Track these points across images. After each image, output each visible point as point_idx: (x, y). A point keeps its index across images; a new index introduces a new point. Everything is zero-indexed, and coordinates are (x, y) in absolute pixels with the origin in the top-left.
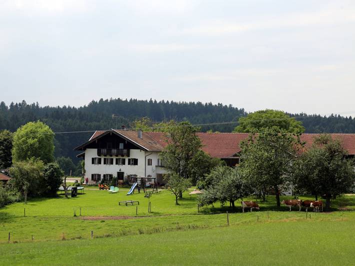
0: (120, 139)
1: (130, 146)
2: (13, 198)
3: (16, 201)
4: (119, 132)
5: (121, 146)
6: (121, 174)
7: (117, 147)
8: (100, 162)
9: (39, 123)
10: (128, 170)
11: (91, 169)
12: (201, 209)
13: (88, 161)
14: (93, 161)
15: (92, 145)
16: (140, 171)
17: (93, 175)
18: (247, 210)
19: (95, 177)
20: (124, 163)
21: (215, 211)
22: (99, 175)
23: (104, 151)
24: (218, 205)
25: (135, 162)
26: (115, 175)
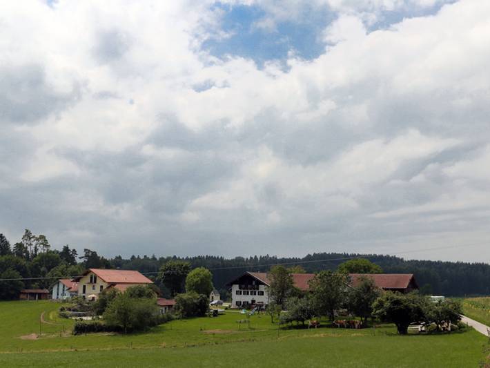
0: (252, 279)
1: (259, 283)
2: (175, 317)
3: (177, 319)
4: (252, 274)
5: (254, 283)
6: (253, 301)
7: (251, 284)
8: (241, 294)
9: (202, 268)
10: (258, 298)
11: (236, 298)
12: (281, 326)
13: (234, 293)
14: (237, 292)
15: (235, 283)
16: (264, 299)
17: (237, 302)
18: (313, 327)
19: (238, 303)
20: (255, 294)
21: (290, 328)
22: (240, 302)
23: (244, 286)
24: (295, 323)
25: (262, 293)
26: (250, 302)
